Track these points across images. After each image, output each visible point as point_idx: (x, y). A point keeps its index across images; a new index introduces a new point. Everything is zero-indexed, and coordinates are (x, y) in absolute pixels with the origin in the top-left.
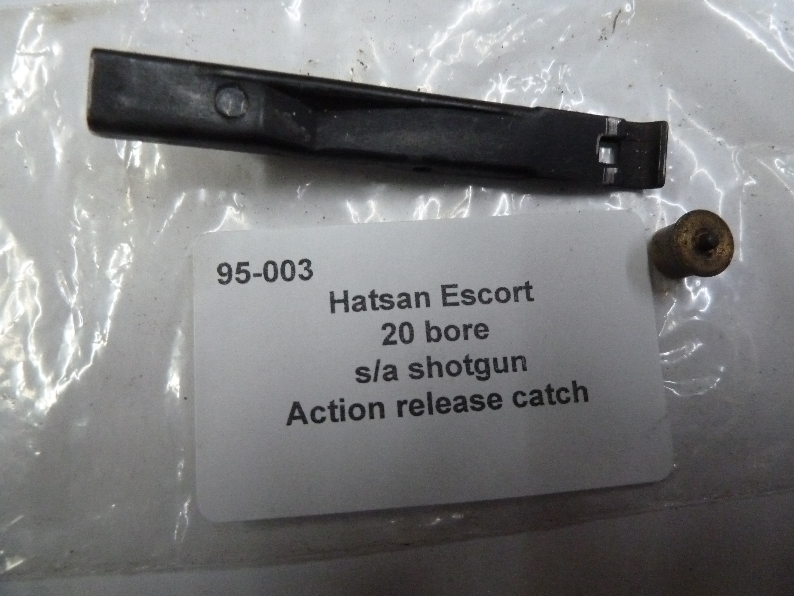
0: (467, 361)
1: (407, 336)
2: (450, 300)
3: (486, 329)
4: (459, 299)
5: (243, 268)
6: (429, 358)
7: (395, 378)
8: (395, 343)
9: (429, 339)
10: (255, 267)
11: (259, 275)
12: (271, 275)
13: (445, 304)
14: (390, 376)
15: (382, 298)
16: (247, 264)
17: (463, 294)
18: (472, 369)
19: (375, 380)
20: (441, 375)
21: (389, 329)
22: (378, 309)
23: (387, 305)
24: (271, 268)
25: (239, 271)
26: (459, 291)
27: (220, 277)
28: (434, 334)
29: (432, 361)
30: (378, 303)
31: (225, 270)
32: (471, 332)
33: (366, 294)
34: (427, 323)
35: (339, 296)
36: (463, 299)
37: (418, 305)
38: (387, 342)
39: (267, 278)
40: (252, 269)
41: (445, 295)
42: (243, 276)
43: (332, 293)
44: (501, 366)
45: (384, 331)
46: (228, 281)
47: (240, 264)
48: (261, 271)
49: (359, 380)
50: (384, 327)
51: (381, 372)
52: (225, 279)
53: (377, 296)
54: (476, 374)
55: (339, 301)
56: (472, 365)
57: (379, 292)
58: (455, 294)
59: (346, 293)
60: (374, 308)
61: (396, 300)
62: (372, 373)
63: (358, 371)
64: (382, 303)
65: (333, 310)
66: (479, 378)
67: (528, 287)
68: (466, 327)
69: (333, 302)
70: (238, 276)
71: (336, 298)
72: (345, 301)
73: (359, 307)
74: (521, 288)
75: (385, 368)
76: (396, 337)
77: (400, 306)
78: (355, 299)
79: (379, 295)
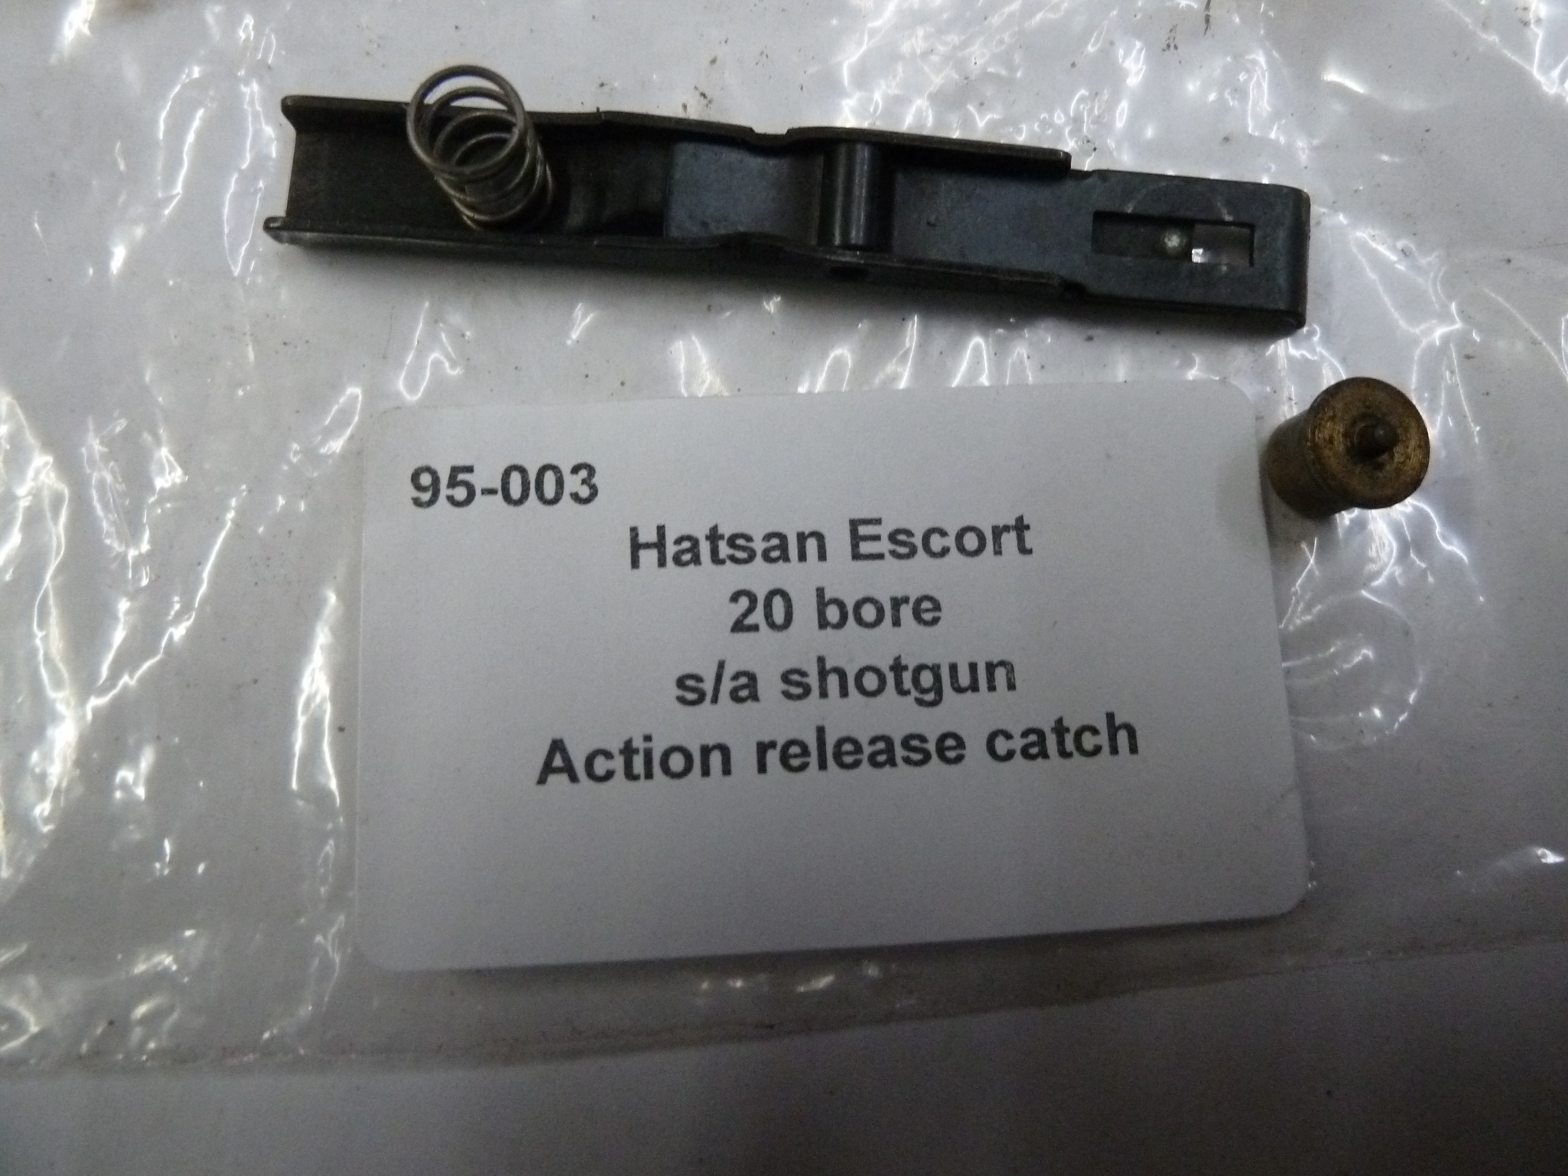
0: (898, 667)
1: (779, 616)
2: (865, 548)
3: (937, 607)
4: (884, 546)
5: (461, 477)
6: (821, 660)
7: (754, 697)
8: (755, 628)
9: (823, 623)
10: (486, 476)
11: (492, 492)
12: (516, 491)
13: (857, 556)
14: (744, 693)
15: (732, 542)
16: (469, 469)
17: (892, 537)
18: (907, 684)
19: (715, 700)
20: (844, 693)
21: (744, 602)
22: (722, 562)
23: (741, 555)
24: (516, 479)
25: (453, 483)
26: (884, 530)
27: (416, 494)
28: (832, 613)
29: (828, 666)
30: (724, 550)
31: (426, 479)
32: (906, 611)
33: (701, 533)
34: (820, 592)
35: (648, 535)
36: (892, 547)
37: (802, 557)
38: (739, 626)
39: (507, 498)
40: (479, 480)
41: (856, 539)
42: (460, 493)
43: (634, 531)
44: (964, 679)
45: (733, 605)
46: (431, 502)
47: (455, 470)
48: (497, 484)
49: (682, 700)
50: (735, 598)
51: (727, 685)
52: (426, 497)
53: (722, 537)
54: (914, 693)
55: (647, 546)
56: (907, 677)
57: (726, 530)
58: (876, 538)
59: (661, 530)
60: (716, 560)
61: (759, 546)
62: (708, 686)
63: (681, 683)
64: (730, 551)
65: (635, 563)
66: (920, 702)
67: (1021, 527)
68: (897, 603)
69: (636, 547)
70: (450, 492)
71: (642, 539)
72: (660, 545)
73: (687, 557)
74: (1007, 528)
75: (735, 677)
76: (757, 617)
77: (767, 557)
78: (678, 541)
79: (726, 537)
